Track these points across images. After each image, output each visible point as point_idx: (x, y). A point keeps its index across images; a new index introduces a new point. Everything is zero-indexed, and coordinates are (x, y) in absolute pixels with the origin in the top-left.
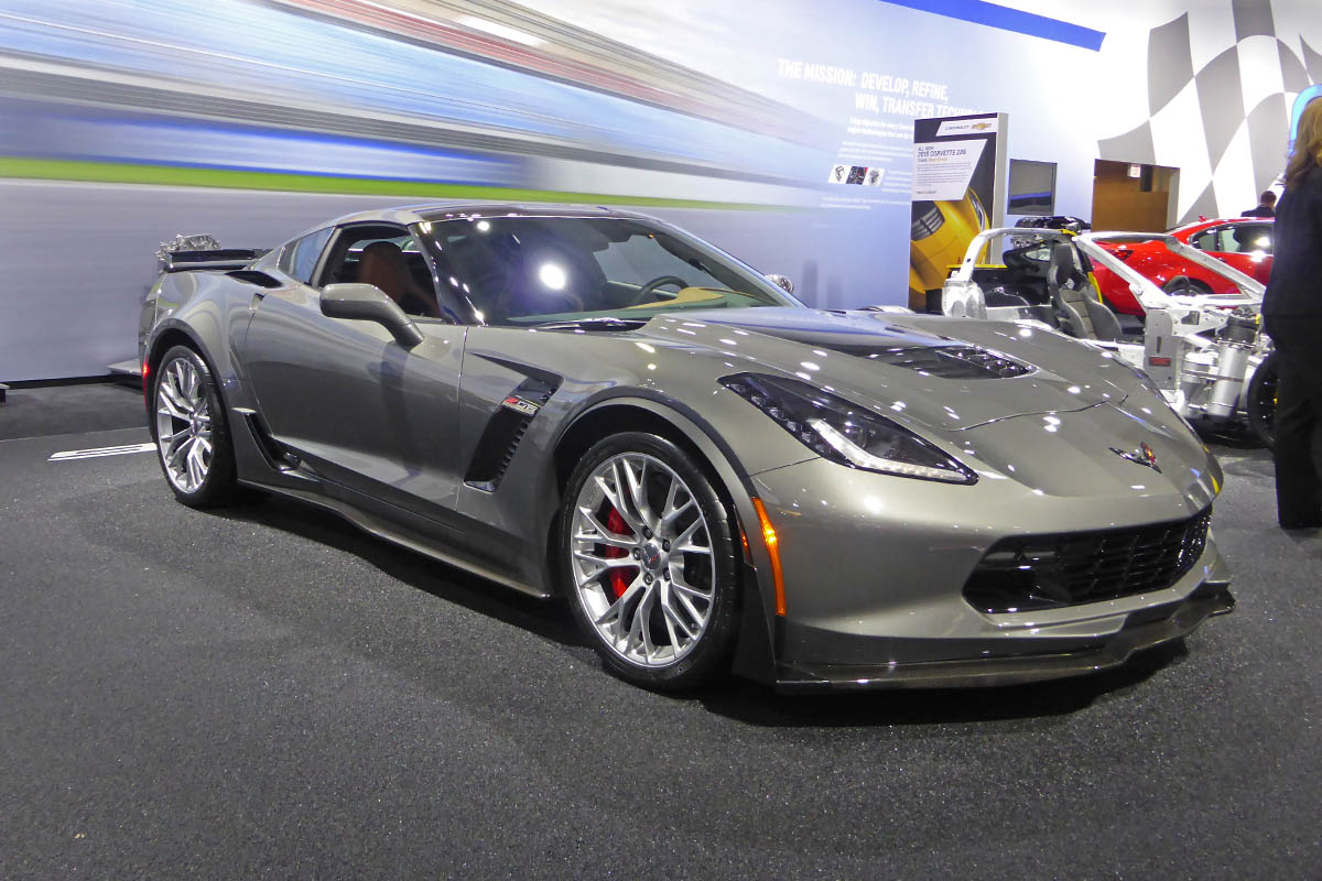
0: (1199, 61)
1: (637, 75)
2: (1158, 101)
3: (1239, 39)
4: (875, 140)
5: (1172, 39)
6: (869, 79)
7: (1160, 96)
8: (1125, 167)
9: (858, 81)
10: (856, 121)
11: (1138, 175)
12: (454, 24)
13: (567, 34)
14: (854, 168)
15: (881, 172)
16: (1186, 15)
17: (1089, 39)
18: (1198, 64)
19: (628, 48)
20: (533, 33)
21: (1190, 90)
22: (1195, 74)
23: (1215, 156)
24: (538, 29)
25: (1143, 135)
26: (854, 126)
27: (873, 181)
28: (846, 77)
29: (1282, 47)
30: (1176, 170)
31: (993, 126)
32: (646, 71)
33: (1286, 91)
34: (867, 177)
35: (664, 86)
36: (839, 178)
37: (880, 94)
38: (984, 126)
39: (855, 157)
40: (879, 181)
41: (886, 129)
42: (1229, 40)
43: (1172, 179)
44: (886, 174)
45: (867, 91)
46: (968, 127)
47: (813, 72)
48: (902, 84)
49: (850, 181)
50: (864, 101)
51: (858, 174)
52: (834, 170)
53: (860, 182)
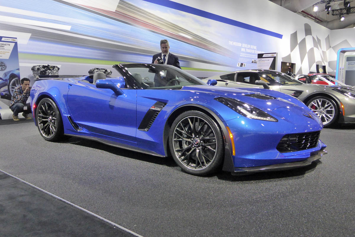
0: (299, 40)
1: (207, 45)
2: (292, 49)
3: (306, 36)
4: (244, 57)
5: (294, 36)
6: (244, 45)
7: (292, 48)
8: (286, 63)
9: (242, 45)
10: (241, 54)
11: (288, 65)
12: (178, 34)
13: (196, 36)
14: (241, 63)
15: (246, 64)
16: (296, 31)
17: (280, 36)
18: (299, 42)
19: (206, 39)
20: (191, 36)
21: (297, 47)
22: (298, 43)
23: (302, 61)
24: (192, 36)
25: (289, 56)
26: (241, 55)
27: (244, 66)
28: (240, 45)
29: (313, 38)
30: (295, 64)
31: (275, 55)
32: (208, 44)
33: (314, 47)
34: (243, 65)
35: (211, 47)
36: (239, 65)
37: (245, 48)
38: (273, 55)
39: (241, 61)
40: (245, 66)
41: (246, 55)
42: (304, 36)
43: (294, 66)
44: (246, 65)
45: (243, 48)
46: (270, 55)
47: (235, 44)
48: (249, 46)
49: (240, 66)
50: (243, 50)
51: (242, 64)
52: (238, 64)
53: (242, 66)
